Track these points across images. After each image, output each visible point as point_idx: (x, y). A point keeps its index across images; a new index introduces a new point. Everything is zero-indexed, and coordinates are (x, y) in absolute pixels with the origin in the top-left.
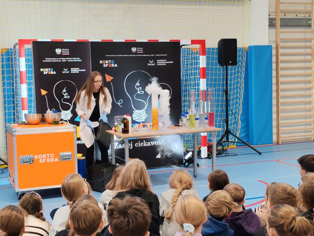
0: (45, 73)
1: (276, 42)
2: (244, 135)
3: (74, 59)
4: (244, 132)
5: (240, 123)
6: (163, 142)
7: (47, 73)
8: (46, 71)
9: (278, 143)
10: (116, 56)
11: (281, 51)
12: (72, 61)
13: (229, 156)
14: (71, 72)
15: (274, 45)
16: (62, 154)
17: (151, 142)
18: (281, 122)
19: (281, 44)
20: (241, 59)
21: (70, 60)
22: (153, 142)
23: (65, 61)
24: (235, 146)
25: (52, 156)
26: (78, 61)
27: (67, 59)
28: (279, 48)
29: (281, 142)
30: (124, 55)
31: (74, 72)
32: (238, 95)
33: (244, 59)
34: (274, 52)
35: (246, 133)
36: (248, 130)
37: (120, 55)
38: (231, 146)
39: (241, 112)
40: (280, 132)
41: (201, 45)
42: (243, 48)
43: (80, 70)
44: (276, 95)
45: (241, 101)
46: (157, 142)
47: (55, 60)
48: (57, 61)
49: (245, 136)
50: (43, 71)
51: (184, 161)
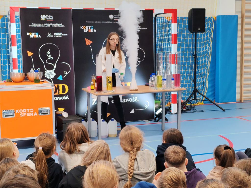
0: (31, 37)
1: (242, 12)
2: (210, 93)
3: (58, 24)
4: (211, 91)
5: (208, 83)
6: (137, 99)
7: (33, 36)
8: (32, 35)
9: (241, 101)
10: (95, 22)
11: (246, 20)
12: (55, 26)
13: (196, 112)
14: (55, 36)
15: (240, 15)
16: (40, 109)
17: (126, 99)
18: (244, 83)
19: (246, 14)
20: (209, 27)
21: (54, 25)
22: (128, 99)
23: (49, 26)
24: (202, 103)
25: (32, 110)
26: (61, 26)
27: (51, 24)
28: (244, 18)
29: (244, 101)
30: (103, 22)
31: (58, 36)
32: (206, 59)
33: (213, 27)
34: (239, 21)
35: (213, 92)
36: (214, 90)
37: (99, 22)
38: (199, 103)
39: (208, 74)
40: (243, 92)
41: (173, 14)
42: (212, 17)
43: (62, 35)
44: (240, 59)
45: (209, 64)
46: (132, 99)
47: (40, 25)
48: (42, 26)
49: (212, 95)
50: (29, 35)
51: (155, 116)
